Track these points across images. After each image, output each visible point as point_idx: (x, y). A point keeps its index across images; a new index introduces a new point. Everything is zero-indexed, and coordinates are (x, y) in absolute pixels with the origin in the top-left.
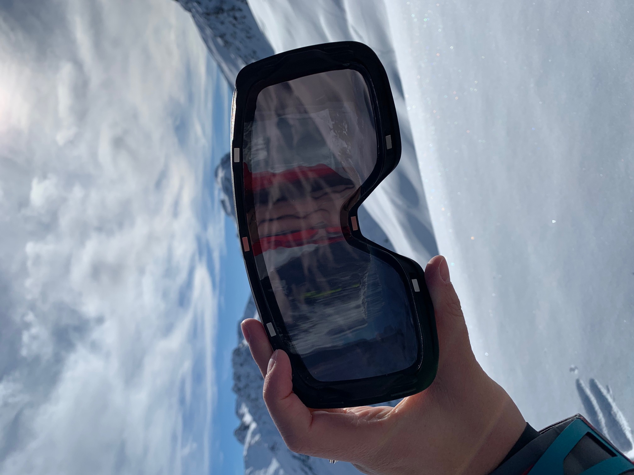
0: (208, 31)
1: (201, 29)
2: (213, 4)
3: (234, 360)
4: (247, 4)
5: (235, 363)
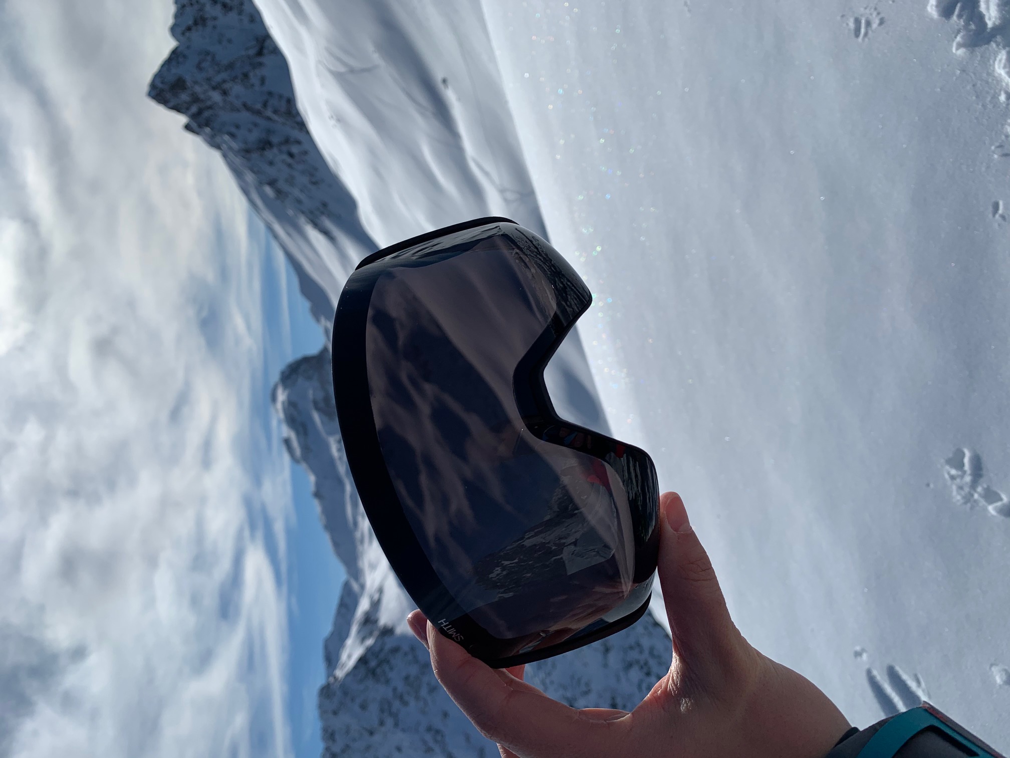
0: (250, 177)
1: (237, 173)
2: (254, 136)
3: (321, 706)
4: (308, 133)
5: (323, 711)
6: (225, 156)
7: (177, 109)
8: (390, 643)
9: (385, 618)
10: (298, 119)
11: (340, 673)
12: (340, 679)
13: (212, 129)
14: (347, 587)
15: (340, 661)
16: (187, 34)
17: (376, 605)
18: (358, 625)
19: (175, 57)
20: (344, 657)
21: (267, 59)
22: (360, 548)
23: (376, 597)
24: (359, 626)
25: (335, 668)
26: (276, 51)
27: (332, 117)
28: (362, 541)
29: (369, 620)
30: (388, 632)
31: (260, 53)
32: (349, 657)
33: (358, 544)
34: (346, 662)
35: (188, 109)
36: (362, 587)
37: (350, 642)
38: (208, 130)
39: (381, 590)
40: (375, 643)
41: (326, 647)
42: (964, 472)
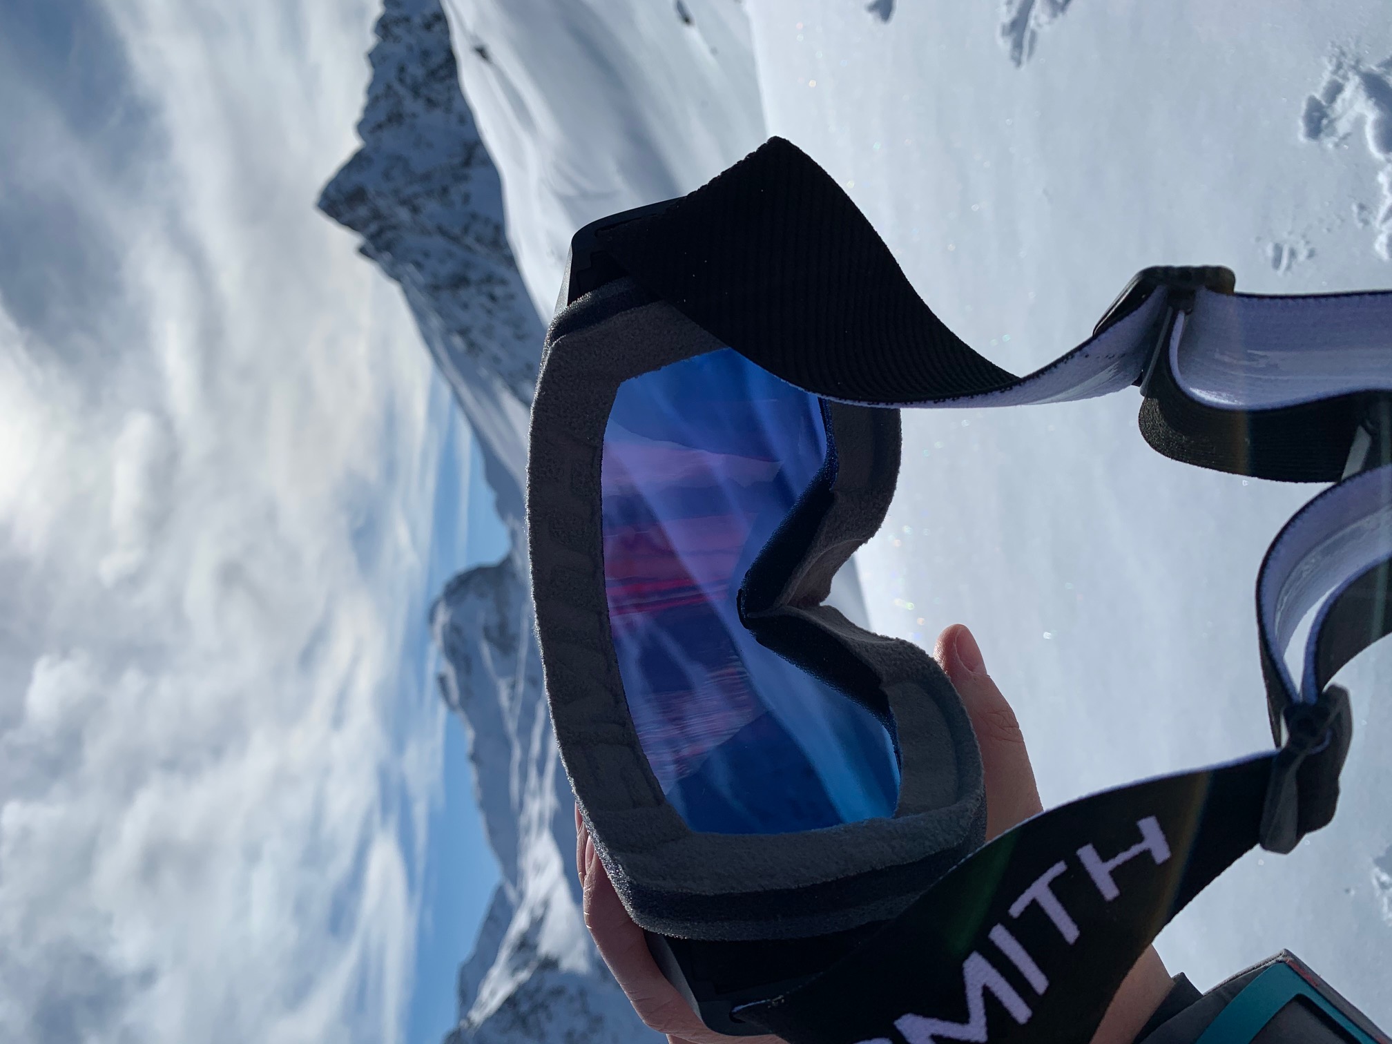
0: (435, 322)
1: (420, 315)
2: (447, 269)
4: (517, 270)
6: (406, 292)
7: (352, 225)
8: (550, 981)
9: (547, 945)
10: (507, 252)
11: (477, 1016)
12: (475, 1025)
13: (393, 255)
14: (500, 894)
15: (478, 999)
16: (378, 133)
17: (537, 924)
18: (510, 949)
19: (358, 161)
20: (485, 992)
21: (475, 172)
22: (523, 840)
23: (539, 912)
24: (512, 951)
25: (470, 1008)
26: (488, 162)
28: (528, 830)
29: (526, 944)
30: (550, 964)
31: (467, 163)
32: (493, 993)
33: (522, 833)
34: (486, 1001)
35: (365, 226)
36: (521, 896)
37: (496, 972)
38: (387, 256)
39: (546, 904)
40: (530, 978)
41: (462, 977)
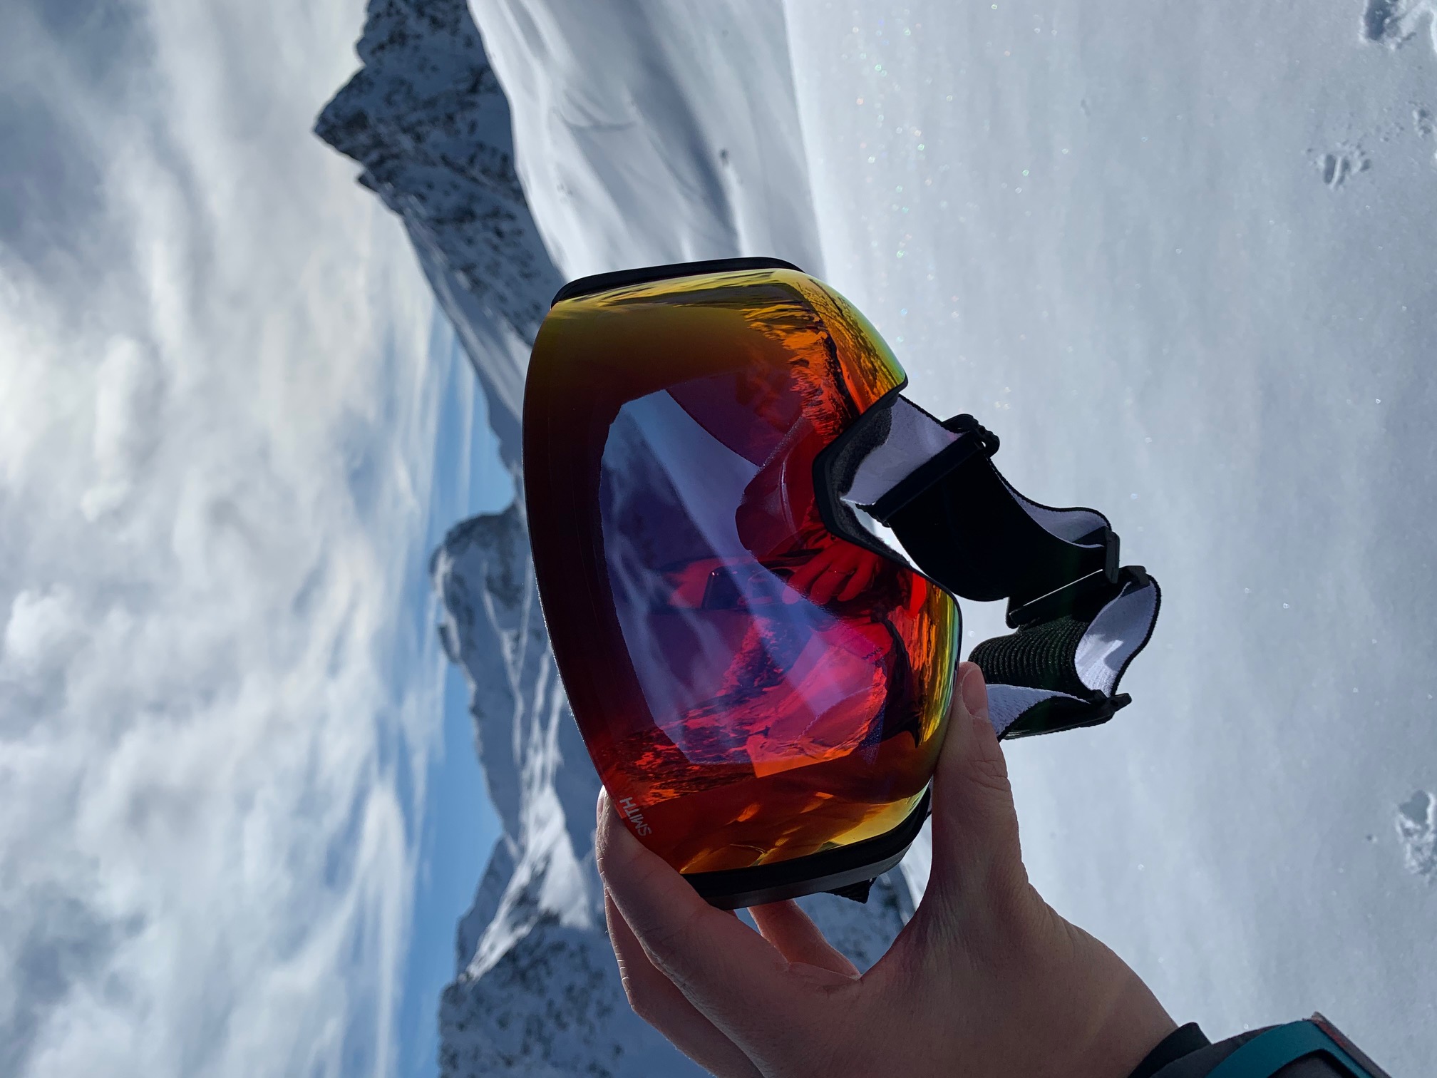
0: (438, 257)
1: (422, 250)
2: (451, 202)
3: (442, 1014)
4: (525, 205)
5: (445, 1021)
6: (408, 224)
7: (351, 153)
8: (551, 936)
9: (548, 900)
10: (514, 185)
11: (476, 970)
12: (474, 979)
13: (395, 186)
14: (501, 847)
15: (478, 953)
16: (379, 54)
17: (538, 878)
18: (510, 903)
19: (357, 82)
20: (484, 947)
21: (482, 99)
22: (525, 794)
23: (540, 867)
24: (512, 904)
25: (469, 961)
26: (496, 89)
27: (562, 187)
28: (530, 785)
29: (527, 899)
30: (551, 919)
31: (474, 89)
32: (492, 948)
33: (524, 788)
34: (485, 956)
35: (365, 154)
36: (523, 850)
37: (495, 927)
38: (388, 186)
39: (548, 859)
40: (530, 934)
41: (461, 931)
42: (1427, 827)
